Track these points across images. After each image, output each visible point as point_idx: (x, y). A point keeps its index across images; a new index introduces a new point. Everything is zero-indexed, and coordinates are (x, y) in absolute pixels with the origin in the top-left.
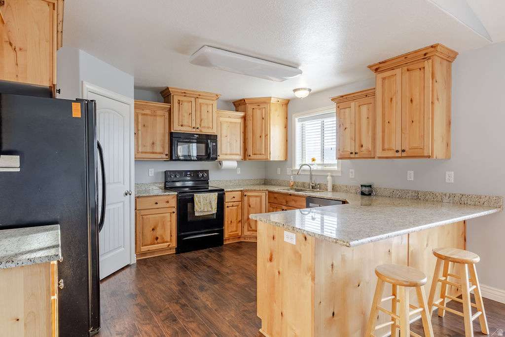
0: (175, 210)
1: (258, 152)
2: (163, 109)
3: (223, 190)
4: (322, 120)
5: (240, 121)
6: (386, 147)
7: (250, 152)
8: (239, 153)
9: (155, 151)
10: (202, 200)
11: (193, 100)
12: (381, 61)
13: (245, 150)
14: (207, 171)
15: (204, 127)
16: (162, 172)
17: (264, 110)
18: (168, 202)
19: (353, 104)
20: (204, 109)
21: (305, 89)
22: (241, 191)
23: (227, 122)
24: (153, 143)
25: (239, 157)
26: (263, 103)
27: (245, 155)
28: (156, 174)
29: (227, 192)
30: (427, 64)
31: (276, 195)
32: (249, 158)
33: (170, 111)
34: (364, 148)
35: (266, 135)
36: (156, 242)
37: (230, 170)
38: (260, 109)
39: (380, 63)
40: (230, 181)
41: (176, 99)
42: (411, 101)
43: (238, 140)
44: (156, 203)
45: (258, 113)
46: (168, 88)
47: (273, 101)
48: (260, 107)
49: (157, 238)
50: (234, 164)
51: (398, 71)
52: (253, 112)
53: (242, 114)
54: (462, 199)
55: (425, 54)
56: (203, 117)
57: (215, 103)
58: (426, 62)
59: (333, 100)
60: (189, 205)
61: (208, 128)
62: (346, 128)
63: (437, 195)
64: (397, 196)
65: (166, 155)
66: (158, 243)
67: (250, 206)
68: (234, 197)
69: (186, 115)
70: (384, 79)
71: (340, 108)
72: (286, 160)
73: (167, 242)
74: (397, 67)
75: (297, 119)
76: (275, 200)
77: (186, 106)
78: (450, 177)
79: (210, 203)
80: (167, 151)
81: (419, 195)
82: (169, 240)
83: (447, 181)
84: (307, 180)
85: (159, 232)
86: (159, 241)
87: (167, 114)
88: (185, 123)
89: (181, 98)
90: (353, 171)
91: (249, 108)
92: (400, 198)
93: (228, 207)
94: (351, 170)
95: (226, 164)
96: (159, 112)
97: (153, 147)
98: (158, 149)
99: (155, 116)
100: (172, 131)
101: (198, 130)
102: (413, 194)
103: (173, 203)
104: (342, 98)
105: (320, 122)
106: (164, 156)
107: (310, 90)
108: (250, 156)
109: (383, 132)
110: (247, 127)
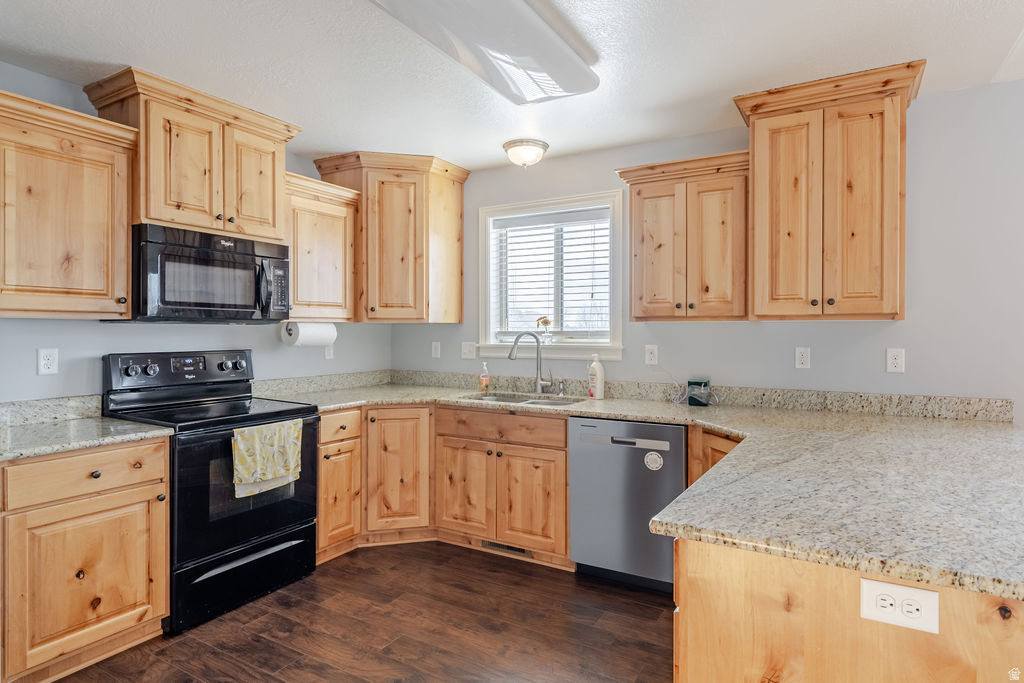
0: (164, 489)
1: (395, 301)
2: (110, 141)
3: (313, 409)
4: (559, 226)
5: (343, 212)
6: (782, 291)
7: (373, 298)
8: (340, 300)
9: (76, 286)
10: (257, 446)
11: (215, 128)
12: (772, 87)
13: (358, 293)
14: (245, 354)
15: (251, 219)
16: (94, 359)
17: (412, 187)
18: (138, 465)
19: (680, 188)
20: (250, 163)
21: (533, 142)
22: (359, 408)
23: (311, 212)
24: (68, 258)
25: (342, 314)
26: (407, 170)
27: (359, 307)
28: (69, 367)
29: (325, 412)
30: (889, 105)
31: (464, 416)
32: (371, 314)
33: (133, 152)
34: (711, 295)
35: (418, 257)
36: (91, 615)
37: (318, 349)
38: (400, 185)
39: (770, 93)
40: (310, 380)
41: (158, 115)
42: (850, 186)
43: (340, 265)
44: (95, 475)
45: (396, 197)
46: (128, 72)
47: (435, 168)
48: (404, 180)
49: (96, 602)
50: (329, 333)
51: (814, 117)
52: (381, 191)
53: (349, 194)
54: (929, 407)
55: (886, 83)
56: (246, 187)
57: (280, 151)
58: (888, 100)
59: (623, 174)
60: (214, 465)
61: (262, 222)
62: (660, 246)
63: (871, 399)
64: (774, 405)
65: (119, 301)
66: (99, 619)
67: (386, 449)
68: (343, 428)
69: (192, 174)
70: (775, 133)
71: (644, 195)
72: (461, 321)
73: (134, 606)
74: (810, 107)
75: (491, 220)
76: (461, 426)
77: (191, 146)
78: (898, 360)
79: (283, 453)
80: (122, 287)
81: (828, 402)
82: (141, 596)
83: (890, 369)
84: (527, 372)
85: (103, 579)
86: (101, 609)
87: (122, 162)
88: (189, 199)
89: (177, 116)
90: (655, 348)
91: (371, 179)
92: (781, 408)
93: (327, 457)
94: (648, 347)
95: (307, 333)
96: (90, 150)
97: (67, 272)
98: (88, 276)
99: (78, 161)
100: (144, 221)
101: (230, 226)
102: (814, 399)
103: (159, 466)
104: (650, 172)
105: (552, 230)
106: (110, 304)
107: (545, 146)
108: (373, 310)
109: (774, 256)
110: (364, 230)
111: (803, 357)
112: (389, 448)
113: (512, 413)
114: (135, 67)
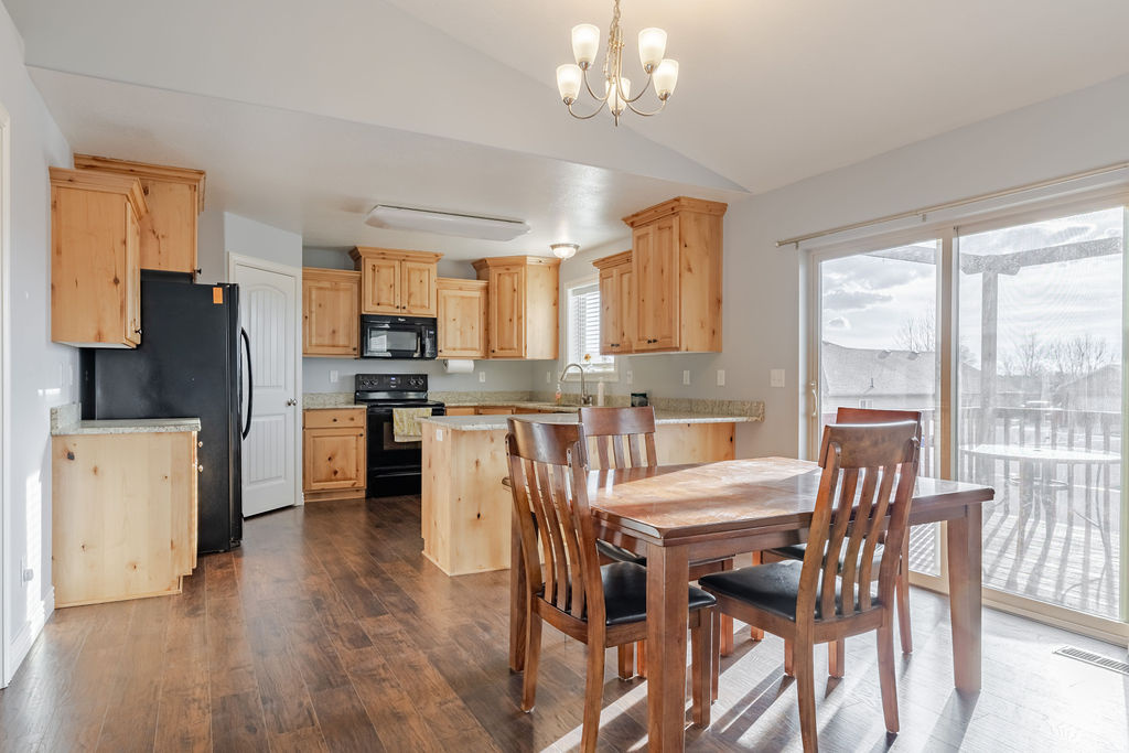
0: (364, 431)
1: (506, 346)
2: (349, 279)
3: (442, 405)
5: (478, 294)
7: (495, 345)
8: (477, 347)
9: (336, 344)
10: (405, 418)
11: (397, 263)
12: (634, 213)
13: (488, 341)
14: (425, 377)
15: (416, 306)
16: (351, 377)
17: (516, 276)
18: (352, 419)
19: (614, 272)
20: (415, 277)
21: (567, 245)
22: (475, 407)
23: (456, 297)
24: (334, 332)
25: (478, 354)
27: (488, 350)
28: (342, 379)
29: (450, 407)
30: (675, 222)
32: (494, 354)
33: (360, 283)
34: (625, 339)
35: (520, 318)
36: (333, 477)
37: (463, 375)
38: (510, 275)
39: (635, 215)
41: (368, 265)
43: (477, 326)
44: (335, 420)
45: (507, 280)
46: (356, 248)
47: (530, 261)
48: (511, 272)
49: (336, 473)
50: (469, 365)
52: (499, 280)
53: (483, 284)
55: (673, 209)
56: (412, 290)
57: (434, 268)
58: (674, 219)
59: (595, 264)
60: (386, 425)
61: (423, 307)
62: (608, 309)
63: (708, 403)
65: (355, 349)
66: (337, 480)
69: (385, 288)
70: (639, 238)
71: (604, 276)
72: (556, 358)
73: (351, 479)
74: (647, 224)
75: (570, 291)
77: (385, 273)
80: (355, 343)
81: (692, 406)
82: (354, 476)
85: (338, 464)
86: (338, 476)
87: (355, 287)
88: (383, 301)
89: (378, 262)
91: (494, 273)
95: (453, 365)
96: (343, 285)
97: (333, 338)
98: (342, 339)
99: (338, 290)
100: (363, 313)
101: (404, 311)
103: (362, 421)
104: (604, 262)
106: (351, 351)
107: (577, 247)
108: (494, 351)
109: (639, 314)
110: (491, 304)
111: (686, 377)
114: (358, 245)
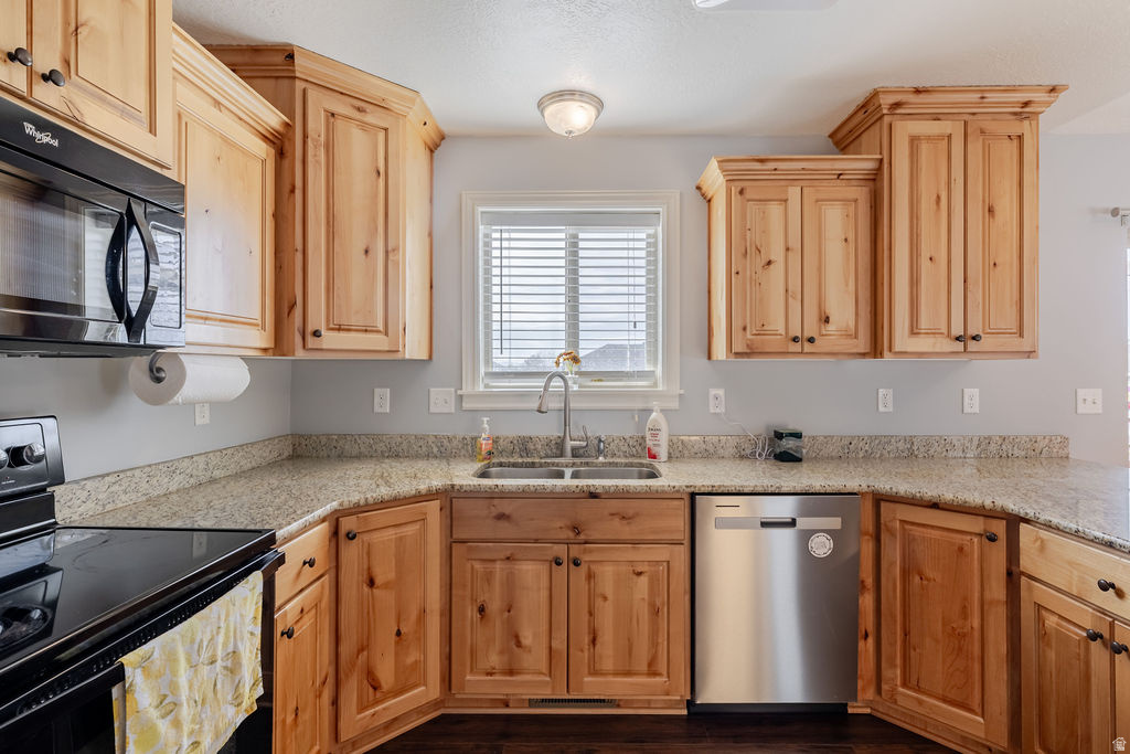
1: (355, 321)
3: (269, 542)
4: (572, 230)
5: (260, 149)
7: (315, 314)
13: (285, 303)
15: (98, 94)
17: (381, 135)
19: (794, 193)
22: (326, 519)
25: (259, 339)
26: (373, 104)
27: (287, 329)
29: (287, 539)
34: (831, 327)
35: (390, 251)
38: (364, 126)
39: (918, 91)
42: (991, 210)
43: (256, 248)
47: (415, 113)
48: (369, 118)
51: (956, 129)
52: (330, 129)
55: (1026, 104)
58: (1026, 123)
59: (723, 164)
62: (769, 263)
63: (955, 442)
64: (861, 455)
67: (371, 583)
68: (310, 564)
71: (749, 194)
72: (431, 356)
75: (481, 211)
76: (503, 524)
78: (973, 399)
81: (915, 448)
83: (967, 410)
90: (721, 392)
91: (313, 103)
92: (868, 457)
93: (289, 634)
94: (713, 392)
101: (47, 94)
102: (901, 445)
104: (757, 166)
105: (562, 235)
108: (316, 334)
109: (914, 282)
110: (298, 193)
111: (886, 399)
112: (378, 581)
113: (593, 495)
